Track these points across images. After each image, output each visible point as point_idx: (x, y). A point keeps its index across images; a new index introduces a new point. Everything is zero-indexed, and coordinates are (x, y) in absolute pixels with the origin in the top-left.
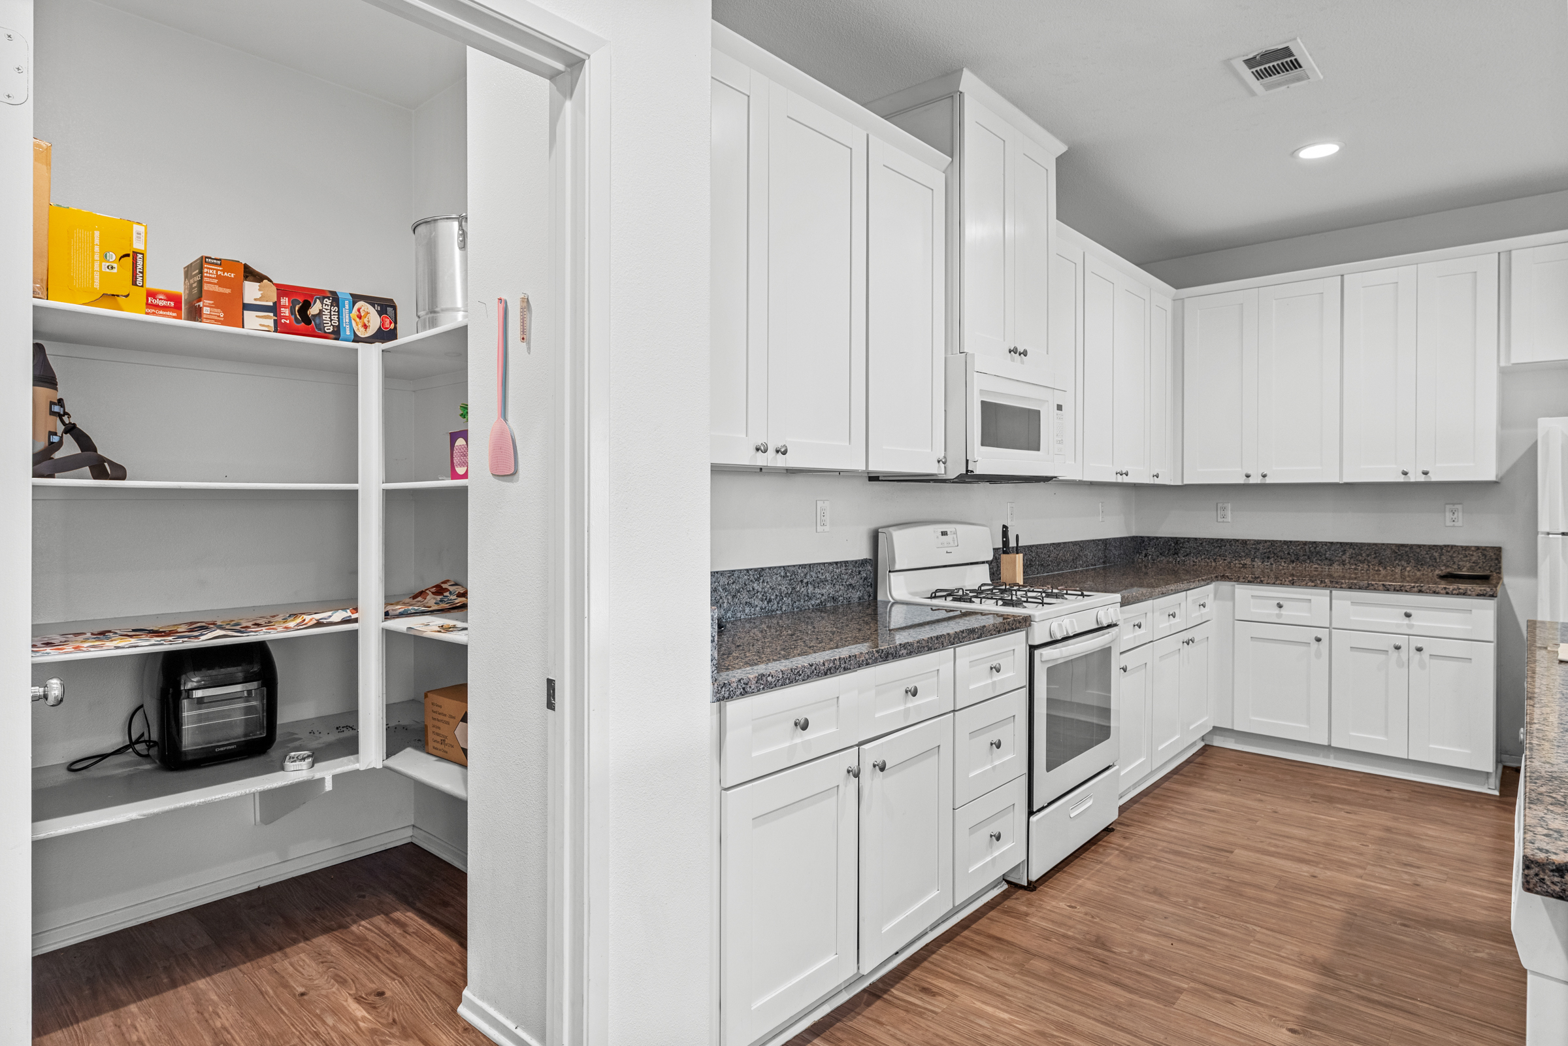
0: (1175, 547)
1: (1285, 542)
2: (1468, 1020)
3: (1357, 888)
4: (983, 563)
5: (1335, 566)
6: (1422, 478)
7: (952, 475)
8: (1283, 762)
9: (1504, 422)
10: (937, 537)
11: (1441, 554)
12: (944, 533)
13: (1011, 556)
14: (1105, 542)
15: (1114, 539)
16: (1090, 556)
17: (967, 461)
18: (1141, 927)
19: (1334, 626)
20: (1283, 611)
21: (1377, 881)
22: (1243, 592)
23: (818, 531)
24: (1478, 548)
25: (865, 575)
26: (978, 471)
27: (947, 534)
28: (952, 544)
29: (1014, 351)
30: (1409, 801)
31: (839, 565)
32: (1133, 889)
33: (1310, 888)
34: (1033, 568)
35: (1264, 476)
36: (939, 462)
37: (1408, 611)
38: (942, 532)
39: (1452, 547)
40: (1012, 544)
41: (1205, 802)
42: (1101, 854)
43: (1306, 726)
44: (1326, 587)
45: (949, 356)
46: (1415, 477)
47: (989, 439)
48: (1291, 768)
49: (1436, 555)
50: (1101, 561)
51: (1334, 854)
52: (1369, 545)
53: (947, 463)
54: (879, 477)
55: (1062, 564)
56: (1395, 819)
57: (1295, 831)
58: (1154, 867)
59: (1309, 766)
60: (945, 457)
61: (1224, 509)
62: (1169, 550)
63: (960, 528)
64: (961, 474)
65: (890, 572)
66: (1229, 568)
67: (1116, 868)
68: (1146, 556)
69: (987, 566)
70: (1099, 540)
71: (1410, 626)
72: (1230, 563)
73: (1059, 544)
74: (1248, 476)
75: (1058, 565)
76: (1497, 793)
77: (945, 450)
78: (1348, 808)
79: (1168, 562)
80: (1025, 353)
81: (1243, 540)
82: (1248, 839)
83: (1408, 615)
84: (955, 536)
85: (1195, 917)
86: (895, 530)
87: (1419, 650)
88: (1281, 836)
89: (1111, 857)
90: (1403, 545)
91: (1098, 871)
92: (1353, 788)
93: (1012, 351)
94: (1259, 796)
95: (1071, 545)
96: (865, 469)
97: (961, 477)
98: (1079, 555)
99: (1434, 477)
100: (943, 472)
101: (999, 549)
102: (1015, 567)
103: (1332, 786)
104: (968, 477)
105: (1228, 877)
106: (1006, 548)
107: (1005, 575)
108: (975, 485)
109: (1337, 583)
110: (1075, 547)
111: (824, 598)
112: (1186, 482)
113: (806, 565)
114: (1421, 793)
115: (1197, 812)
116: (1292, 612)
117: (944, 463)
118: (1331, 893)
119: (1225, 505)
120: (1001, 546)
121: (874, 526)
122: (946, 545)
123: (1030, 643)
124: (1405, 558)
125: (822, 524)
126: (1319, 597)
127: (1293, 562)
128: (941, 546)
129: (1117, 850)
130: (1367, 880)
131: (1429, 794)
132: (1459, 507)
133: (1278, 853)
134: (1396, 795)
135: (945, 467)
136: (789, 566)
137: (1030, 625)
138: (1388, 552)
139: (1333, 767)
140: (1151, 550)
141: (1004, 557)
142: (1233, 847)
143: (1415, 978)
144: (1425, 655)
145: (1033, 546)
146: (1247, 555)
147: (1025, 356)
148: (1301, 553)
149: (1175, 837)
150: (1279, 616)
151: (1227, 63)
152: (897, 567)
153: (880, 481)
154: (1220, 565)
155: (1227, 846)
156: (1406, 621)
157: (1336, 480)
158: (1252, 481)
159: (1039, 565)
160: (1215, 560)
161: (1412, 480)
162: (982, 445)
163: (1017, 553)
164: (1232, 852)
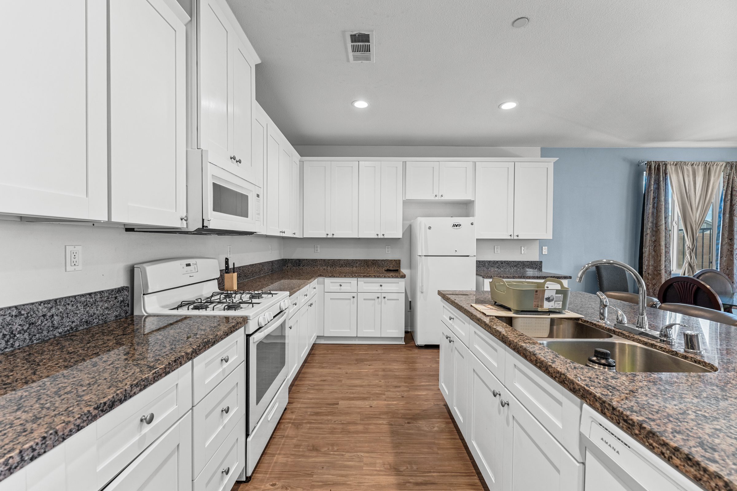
0: (298, 263)
1: (338, 260)
2: (451, 475)
3: (387, 407)
4: (214, 279)
5: (354, 268)
6: (382, 237)
7: (192, 228)
8: (341, 345)
9: (404, 219)
10: (183, 268)
11: (385, 263)
12: (188, 265)
13: (230, 274)
14: (272, 262)
15: (275, 260)
16: (266, 269)
17: (203, 220)
18: (313, 483)
19: (358, 292)
20: (342, 287)
21: (391, 400)
22: (328, 281)
23: (68, 270)
24: (394, 260)
25: (122, 299)
26: (211, 227)
27: (190, 265)
28: (194, 271)
29: (233, 158)
30: (384, 354)
31: (93, 295)
32: (303, 451)
33: (372, 414)
34: (241, 278)
35: (333, 235)
36: (182, 219)
37: (381, 284)
38: (186, 264)
39: (388, 260)
40: (231, 266)
41: (321, 376)
42: (283, 430)
43: (349, 331)
44: (356, 277)
45: (189, 149)
46: (380, 236)
47: (217, 207)
48: (345, 348)
49: (383, 263)
50: (271, 270)
51: (373, 390)
52: (364, 260)
53: (189, 220)
54: (134, 228)
55: (254, 274)
56: (384, 364)
57: (357, 382)
58: (310, 428)
59: (350, 345)
60: (186, 217)
61: (317, 247)
62: (297, 264)
63: (199, 261)
64: (198, 228)
65: (144, 294)
66: (319, 270)
67: (292, 438)
68: (287, 267)
69: (216, 281)
70: (270, 262)
71: (382, 289)
72: (319, 268)
73: (253, 265)
74: (327, 235)
75: (253, 275)
76: (404, 343)
77: (187, 212)
78: (368, 363)
79: (296, 269)
80: (240, 161)
81: (324, 259)
82: (342, 393)
83: (381, 286)
84: (196, 266)
85: (335, 459)
86: (148, 266)
87: (384, 298)
88: (353, 386)
89: (288, 430)
90: (374, 260)
91: (283, 445)
92: (367, 353)
93: (232, 158)
94: (339, 366)
95: (258, 265)
96: (107, 220)
97: (199, 230)
98: (262, 269)
99: (386, 237)
100: (185, 227)
101: (223, 270)
102: (233, 280)
103: (360, 354)
104: (204, 231)
105: (341, 422)
106: (227, 270)
107: (227, 285)
108: (209, 236)
109: (360, 275)
110: (260, 265)
111: (74, 324)
112: (304, 237)
113: (50, 301)
114: (386, 349)
115: (319, 383)
116: (345, 288)
117: (186, 220)
118: (380, 414)
119: (318, 246)
120: (225, 268)
121: (130, 262)
122: (189, 272)
123: (247, 333)
124: (375, 264)
125: (73, 264)
126: (353, 281)
127: (341, 267)
128: (187, 273)
129: (290, 423)
130: (388, 401)
131: (388, 349)
132: (390, 246)
133: (355, 397)
134: (380, 352)
135: (187, 224)
136: (24, 305)
137: (247, 322)
138: (370, 262)
139: (358, 344)
140: (289, 265)
141: (226, 275)
142: (338, 400)
143: (425, 456)
144: (386, 299)
145: (241, 267)
146: (325, 265)
147: (240, 163)
148: (343, 264)
149: (314, 403)
150: (340, 289)
151: (344, 32)
152: (150, 291)
153: (135, 231)
154: (316, 269)
155: (334, 400)
156: (380, 288)
157: (357, 237)
158: (329, 236)
159: (244, 276)
160: (314, 268)
161: (379, 237)
162: (214, 210)
163: (234, 273)
164: (338, 404)
